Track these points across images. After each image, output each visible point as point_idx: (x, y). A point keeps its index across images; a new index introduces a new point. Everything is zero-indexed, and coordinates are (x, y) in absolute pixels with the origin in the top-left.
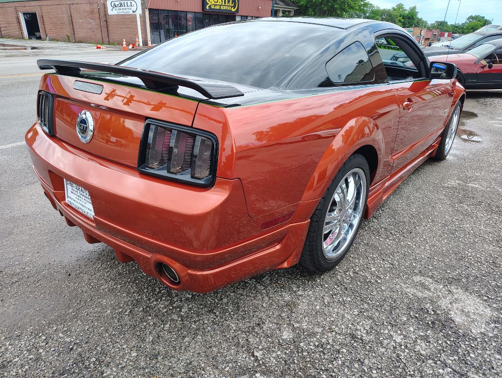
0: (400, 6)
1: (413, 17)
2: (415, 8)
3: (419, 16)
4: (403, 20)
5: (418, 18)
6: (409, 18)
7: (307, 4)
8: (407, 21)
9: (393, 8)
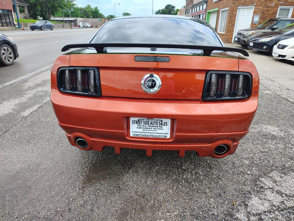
0: (89, 6)
1: (97, 13)
2: (97, 8)
3: (100, 12)
4: (92, 14)
5: (100, 13)
6: (95, 13)
7: (36, 2)
8: (95, 15)
9: (85, 7)
